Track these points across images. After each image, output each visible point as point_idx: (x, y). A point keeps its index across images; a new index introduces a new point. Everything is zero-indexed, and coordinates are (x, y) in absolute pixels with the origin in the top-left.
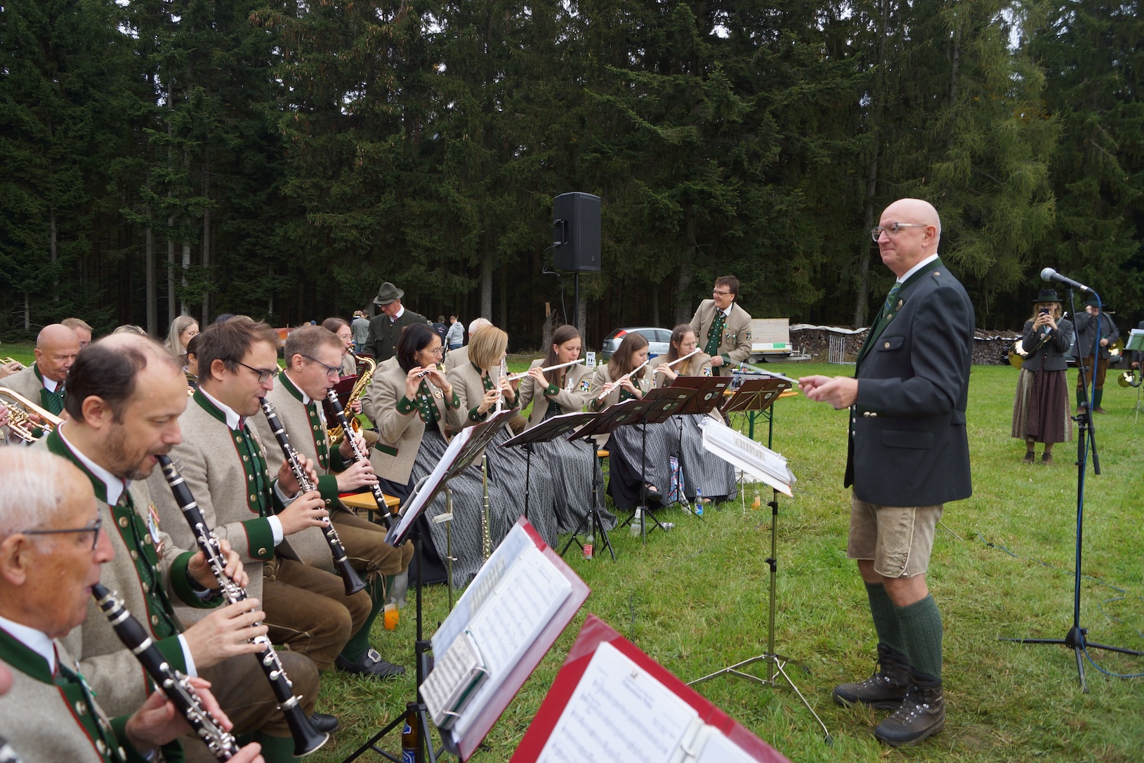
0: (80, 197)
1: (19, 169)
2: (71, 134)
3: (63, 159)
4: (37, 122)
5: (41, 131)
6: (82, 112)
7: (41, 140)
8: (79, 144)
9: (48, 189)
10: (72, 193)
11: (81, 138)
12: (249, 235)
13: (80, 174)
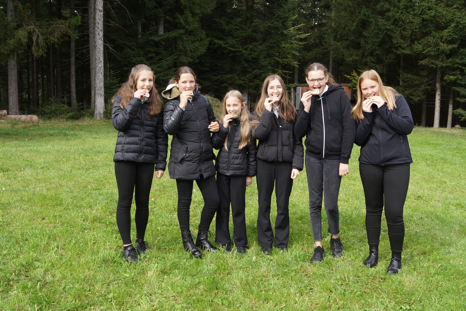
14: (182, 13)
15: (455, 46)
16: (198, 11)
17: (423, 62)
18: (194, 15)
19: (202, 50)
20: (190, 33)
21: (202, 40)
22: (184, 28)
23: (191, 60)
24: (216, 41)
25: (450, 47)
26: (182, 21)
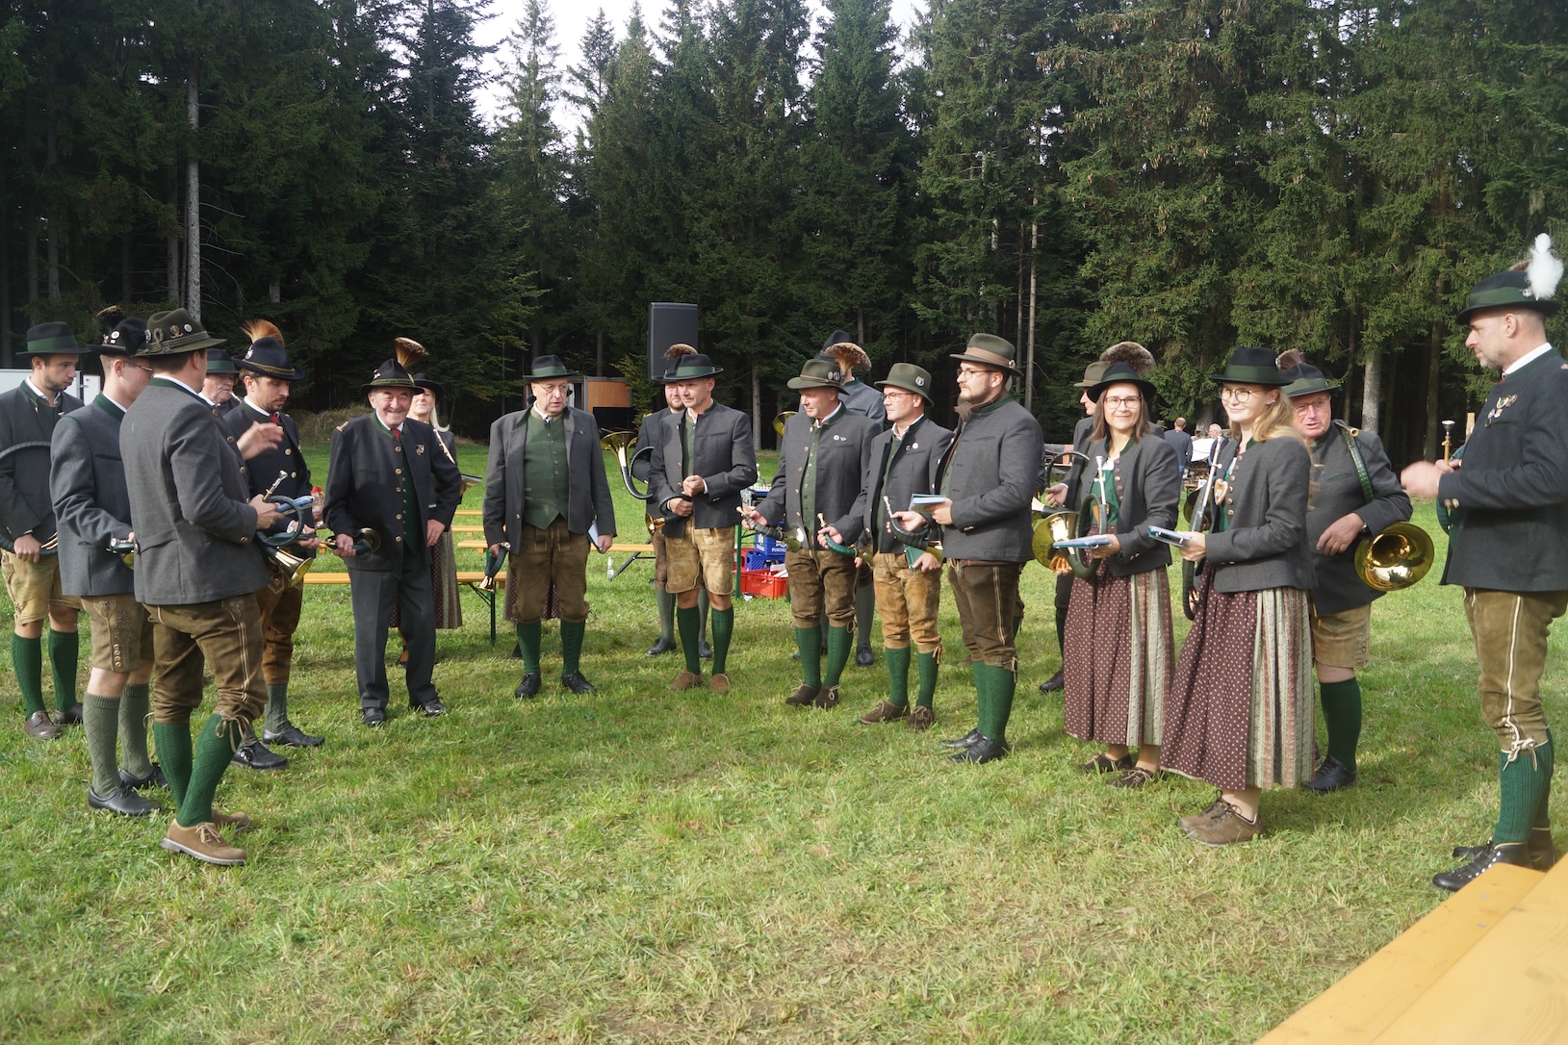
0: (882, 292)
1: (822, 266)
2: (875, 222)
3: (869, 251)
4: (841, 212)
5: (844, 222)
6: (889, 195)
7: (845, 232)
8: (884, 232)
9: (851, 286)
10: (873, 289)
11: (885, 225)
12: (1062, 329)
13: (882, 266)
14: (313, 269)
15: (765, 320)
16: (341, 265)
17: (720, 346)
18: (332, 270)
19: (349, 329)
20: (327, 301)
21: (347, 311)
22: (316, 294)
23: (329, 346)
24: (373, 311)
25: (759, 321)
26: (313, 283)
